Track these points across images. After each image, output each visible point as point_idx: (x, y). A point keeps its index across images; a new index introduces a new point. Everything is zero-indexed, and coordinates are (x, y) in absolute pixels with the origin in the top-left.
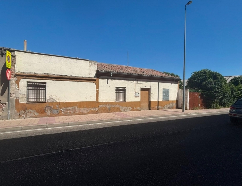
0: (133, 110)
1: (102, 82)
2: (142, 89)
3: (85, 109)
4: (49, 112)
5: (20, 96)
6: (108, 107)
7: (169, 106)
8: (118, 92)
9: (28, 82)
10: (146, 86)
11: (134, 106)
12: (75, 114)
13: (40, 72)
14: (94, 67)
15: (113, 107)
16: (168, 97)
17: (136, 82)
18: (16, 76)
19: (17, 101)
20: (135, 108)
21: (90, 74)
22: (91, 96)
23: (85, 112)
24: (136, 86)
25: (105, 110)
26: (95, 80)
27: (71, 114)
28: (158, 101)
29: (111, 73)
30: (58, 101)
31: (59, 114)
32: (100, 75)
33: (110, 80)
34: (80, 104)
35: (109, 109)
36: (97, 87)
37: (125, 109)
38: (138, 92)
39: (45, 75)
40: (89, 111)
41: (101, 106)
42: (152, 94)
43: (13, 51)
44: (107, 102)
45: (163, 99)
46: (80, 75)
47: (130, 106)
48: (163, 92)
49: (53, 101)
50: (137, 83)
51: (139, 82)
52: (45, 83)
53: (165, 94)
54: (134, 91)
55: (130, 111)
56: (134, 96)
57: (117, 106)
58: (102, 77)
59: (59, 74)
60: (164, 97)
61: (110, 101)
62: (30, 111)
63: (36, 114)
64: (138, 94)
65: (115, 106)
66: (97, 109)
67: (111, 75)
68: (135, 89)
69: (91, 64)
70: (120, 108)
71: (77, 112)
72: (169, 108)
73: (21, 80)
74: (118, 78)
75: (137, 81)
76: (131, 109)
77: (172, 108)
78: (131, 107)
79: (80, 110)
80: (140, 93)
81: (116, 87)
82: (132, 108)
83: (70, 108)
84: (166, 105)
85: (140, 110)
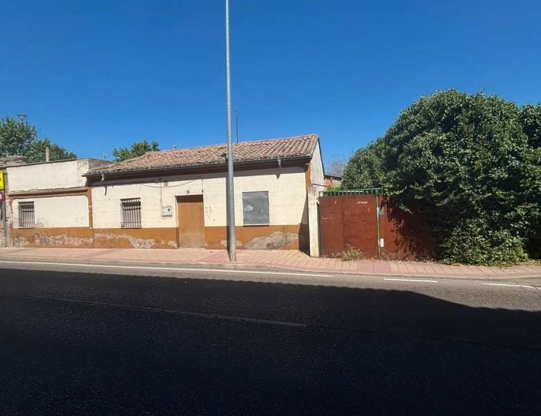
0: (157, 246)
1: (97, 192)
2: (180, 199)
3: (76, 238)
4: (38, 242)
5: (14, 220)
6: (108, 237)
7: (268, 240)
8: (125, 210)
9: (20, 203)
10: (188, 192)
11: (159, 237)
12: (64, 246)
13: (26, 189)
14: (84, 169)
15: (117, 238)
16: (265, 216)
17: (163, 184)
18: (10, 196)
19: (11, 225)
20: (163, 242)
21: (79, 181)
22: (82, 219)
23: (76, 244)
24: (163, 193)
25: (103, 242)
26: (86, 191)
27: (60, 247)
28: (228, 228)
29: (103, 175)
30: (46, 227)
31: (48, 245)
32: (93, 180)
33: (109, 188)
34: (70, 232)
35: (111, 241)
36: (90, 203)
37: (140, 244)
38: (167, 207)
39: (31, 192)
40: (81, 242)
41: (97, 235)
42: (208, 210)
43: (5, 168)
44: (106, 227)
45: (245, 220)
46: (67, 186)
47: (151, 238)
48: (246, 202)
49: (40, 227)
50: (166, 186)
51: (170, 184)
52: (33, 202)
53: (252, 208)
54: (159, 204)
55: (151, 248)
56: (160, 215)
57: (124, 236)
58: (96, 183)
59: (45, 188)
60: (249, 216)
61: (111, 227)
62: (21, 238)
63: (27, 243)
64: (169, 210)
65: (121, 236)
66: (91, 240)
67: (103, 179)
68: (161, 200)
69: (79, 164)
70: (130, 240)
71: (66, 243)
72: (270, 246)
73: (13, 201)
74: (123, 181)
75: (166, 181)
76: (153, 244)
77: (284, 246)
78: (153, 240)
79: (69, 240)
80: (174, 207)
81: (122, 200)
82: (157, 242)
83: (58, 237)
84: (255, 239)
85: (174, 248)
